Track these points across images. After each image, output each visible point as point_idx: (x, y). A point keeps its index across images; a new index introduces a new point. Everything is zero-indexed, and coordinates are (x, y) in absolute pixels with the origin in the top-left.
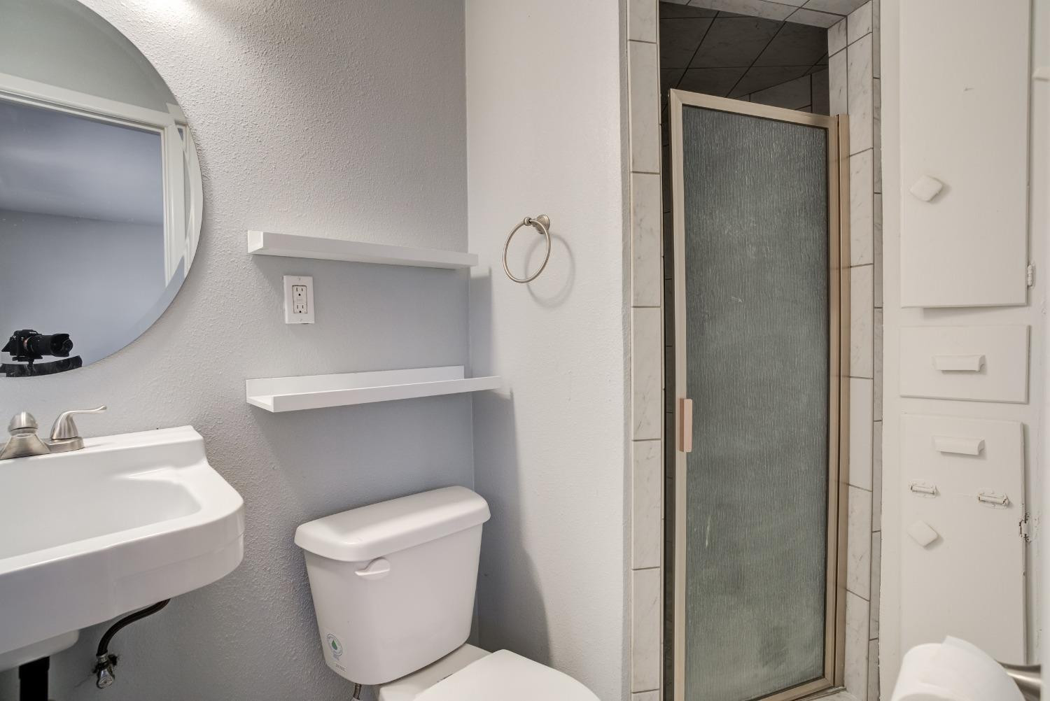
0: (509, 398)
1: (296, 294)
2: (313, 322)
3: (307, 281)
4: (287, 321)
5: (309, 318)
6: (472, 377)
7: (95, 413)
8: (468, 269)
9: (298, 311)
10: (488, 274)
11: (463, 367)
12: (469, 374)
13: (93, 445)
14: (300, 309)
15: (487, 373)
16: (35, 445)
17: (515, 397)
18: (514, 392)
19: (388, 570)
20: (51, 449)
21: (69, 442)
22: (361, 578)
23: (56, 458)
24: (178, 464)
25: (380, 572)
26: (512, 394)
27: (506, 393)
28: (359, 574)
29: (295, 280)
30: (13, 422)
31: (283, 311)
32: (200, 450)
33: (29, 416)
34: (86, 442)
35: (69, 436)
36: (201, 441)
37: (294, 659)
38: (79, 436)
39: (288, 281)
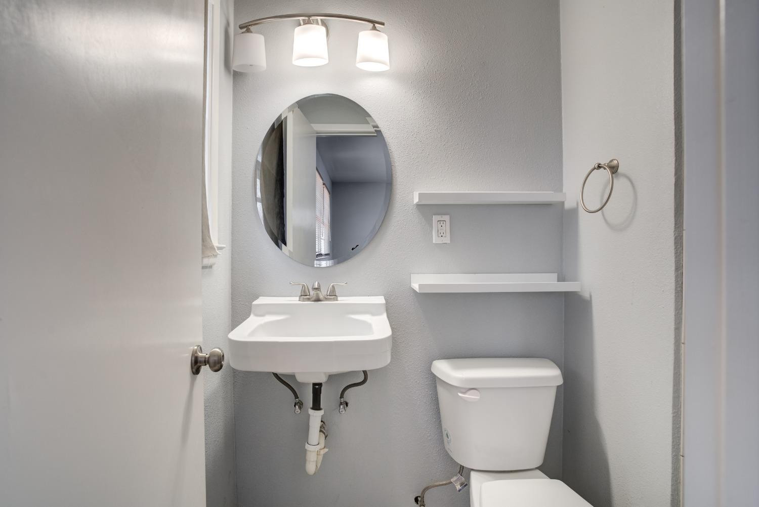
0: (589, 299)
1: (440, 226)
2: (449, 242)
3: (447, 218)
4: (434, 242)
5: (447, 240)
6: (564, 281)
7: (343, 285)
8: (563, 203)
9: (440, 235)
10: (576, 206)
11: (556, 274)
12: (561, 279)
13: (342, 300)
14: (442, 234)
15: (575, 279)
16: (321, 297)
17: (593, 299)
18: (592, 294)
19: (478, 398)
20: (326, 299)
21: (333, 297)
22: (460, 396)
23: (328, 303)
24: (373, 314)
25: (473, 397)
26: (591, 296)
27: (586, 295)
28: (460, 394)
29: (439, 218)
30: (313, 285)
31: (432, 237)
32: (383, 309)
33: (318, 283)
34: (339, 298)
35: (333, 295)
36: (384, 304)
37: (429, 438)
38: (337, 295)
39: (435, 218)
